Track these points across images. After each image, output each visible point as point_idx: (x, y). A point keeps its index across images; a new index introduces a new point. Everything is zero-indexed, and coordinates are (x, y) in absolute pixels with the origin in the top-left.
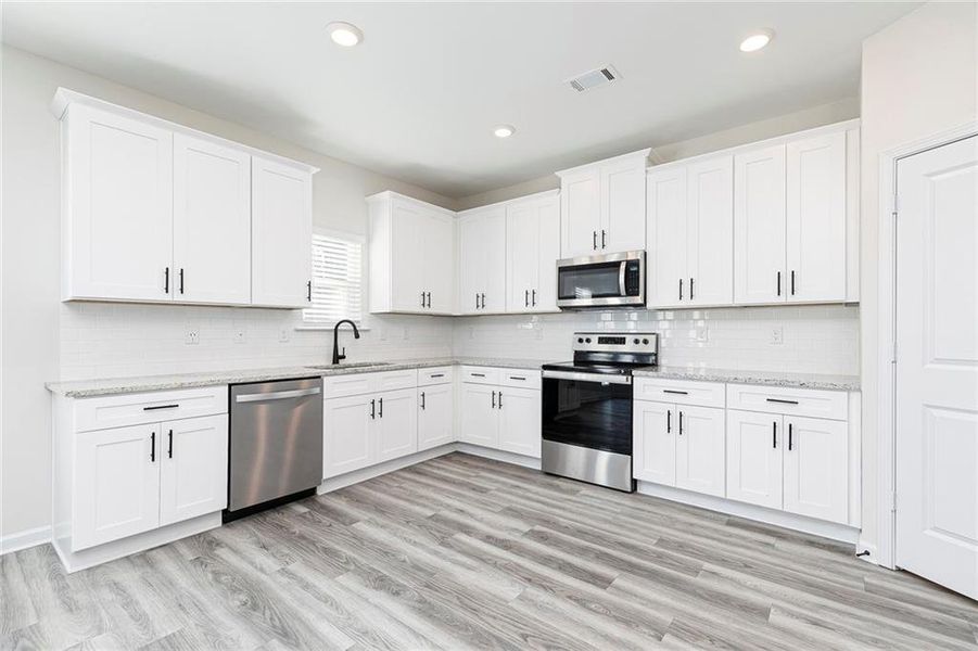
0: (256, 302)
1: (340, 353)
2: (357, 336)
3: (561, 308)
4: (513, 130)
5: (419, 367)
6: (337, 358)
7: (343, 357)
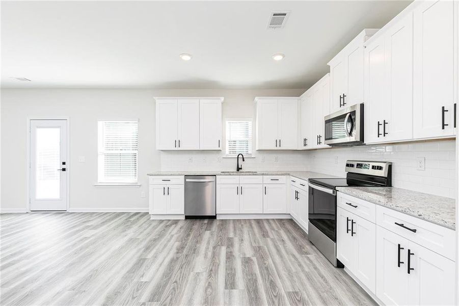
0: (201, 149)
1: (240, 167)
2: (244, 160)
3: (330, 145)
4: (284, 56)
5: (263, 174)
6: (238, 169)
7: (241, 169)
